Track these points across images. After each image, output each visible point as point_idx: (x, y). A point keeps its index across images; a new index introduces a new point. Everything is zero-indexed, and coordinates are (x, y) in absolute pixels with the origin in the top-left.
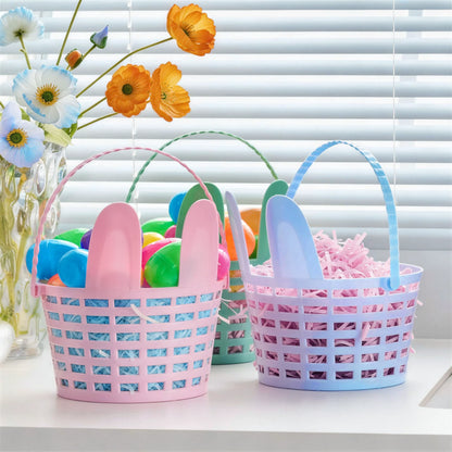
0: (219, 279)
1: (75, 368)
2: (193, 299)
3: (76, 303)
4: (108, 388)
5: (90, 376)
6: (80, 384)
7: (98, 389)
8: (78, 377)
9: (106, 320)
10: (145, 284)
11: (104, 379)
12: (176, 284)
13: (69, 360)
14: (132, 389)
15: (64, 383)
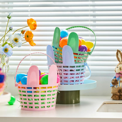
0: (57, 83)
1: (25, 103)
2: (51, 87)
3: (25, 88)
4: (32, 107)
5: (28, 105)
6: (26, 106)
7: (29, 108)
8: (25, 105)
9: (31, 92)
10: (40, 84)
11: (31, 105)
12: (47, 84)
13: (23, 101)
14: (37, 107)
15: (22, 106)
